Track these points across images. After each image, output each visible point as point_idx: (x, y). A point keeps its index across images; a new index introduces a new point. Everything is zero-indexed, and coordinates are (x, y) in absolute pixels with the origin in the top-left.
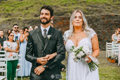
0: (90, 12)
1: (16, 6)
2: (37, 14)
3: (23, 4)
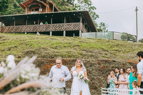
0: (84, 57)
2: (21, 56)
3: (5, 44)
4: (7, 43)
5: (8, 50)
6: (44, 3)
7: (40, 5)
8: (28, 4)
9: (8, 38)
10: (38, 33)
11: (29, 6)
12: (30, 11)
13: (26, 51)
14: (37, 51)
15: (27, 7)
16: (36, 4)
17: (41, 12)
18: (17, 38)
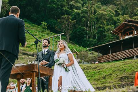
1: (92, 76)
3: (100, 73)
4: (102, 71)
5: (103, 78)
6: (136, 25)
7: (133, 28)
8: (121, 30)
9: (103, 67)
10: (135, 58)
11: (122, 31)
12: (124, 36)
13: (120, 77)
14: (131, 75)
15: (120, 33)
16: (129, 27)
17: (136, 35)
18: (111, 66)
